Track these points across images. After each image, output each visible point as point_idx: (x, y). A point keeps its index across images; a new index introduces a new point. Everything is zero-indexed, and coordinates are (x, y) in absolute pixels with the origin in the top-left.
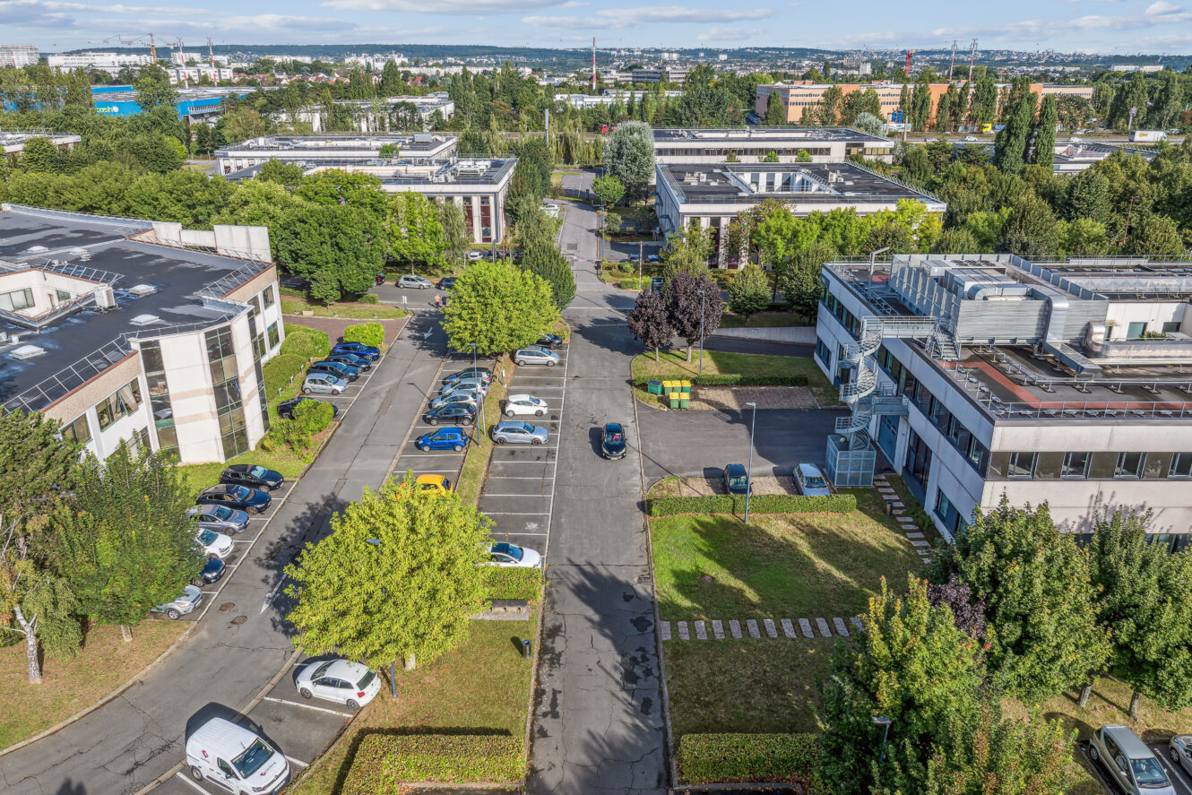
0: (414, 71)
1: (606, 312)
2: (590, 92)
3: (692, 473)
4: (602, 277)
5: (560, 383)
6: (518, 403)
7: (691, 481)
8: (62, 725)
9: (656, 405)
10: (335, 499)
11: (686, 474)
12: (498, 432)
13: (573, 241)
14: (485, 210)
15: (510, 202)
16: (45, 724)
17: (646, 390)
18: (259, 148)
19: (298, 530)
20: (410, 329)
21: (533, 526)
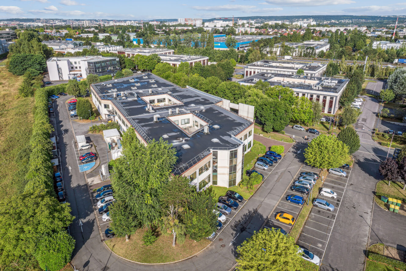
0: (318, 29)
1: (371, 156)
2: (391, 41)
3: (391, 245)
4: (374, 138)
5: (344, 186)
6: (325, 192)
7: (389, 248)
8: (177, 261)
9: (383, 207)
10: (257, 211)
11: (388, 244)
12: (316, 202)
13: (365, 118)
14: (331, 102)
15: (342, 99)
16: (174, 260)
17: (380, 199)
18: (258, 66)
19: (244, 219)
20: (293, 148)
21: (320, 245)
